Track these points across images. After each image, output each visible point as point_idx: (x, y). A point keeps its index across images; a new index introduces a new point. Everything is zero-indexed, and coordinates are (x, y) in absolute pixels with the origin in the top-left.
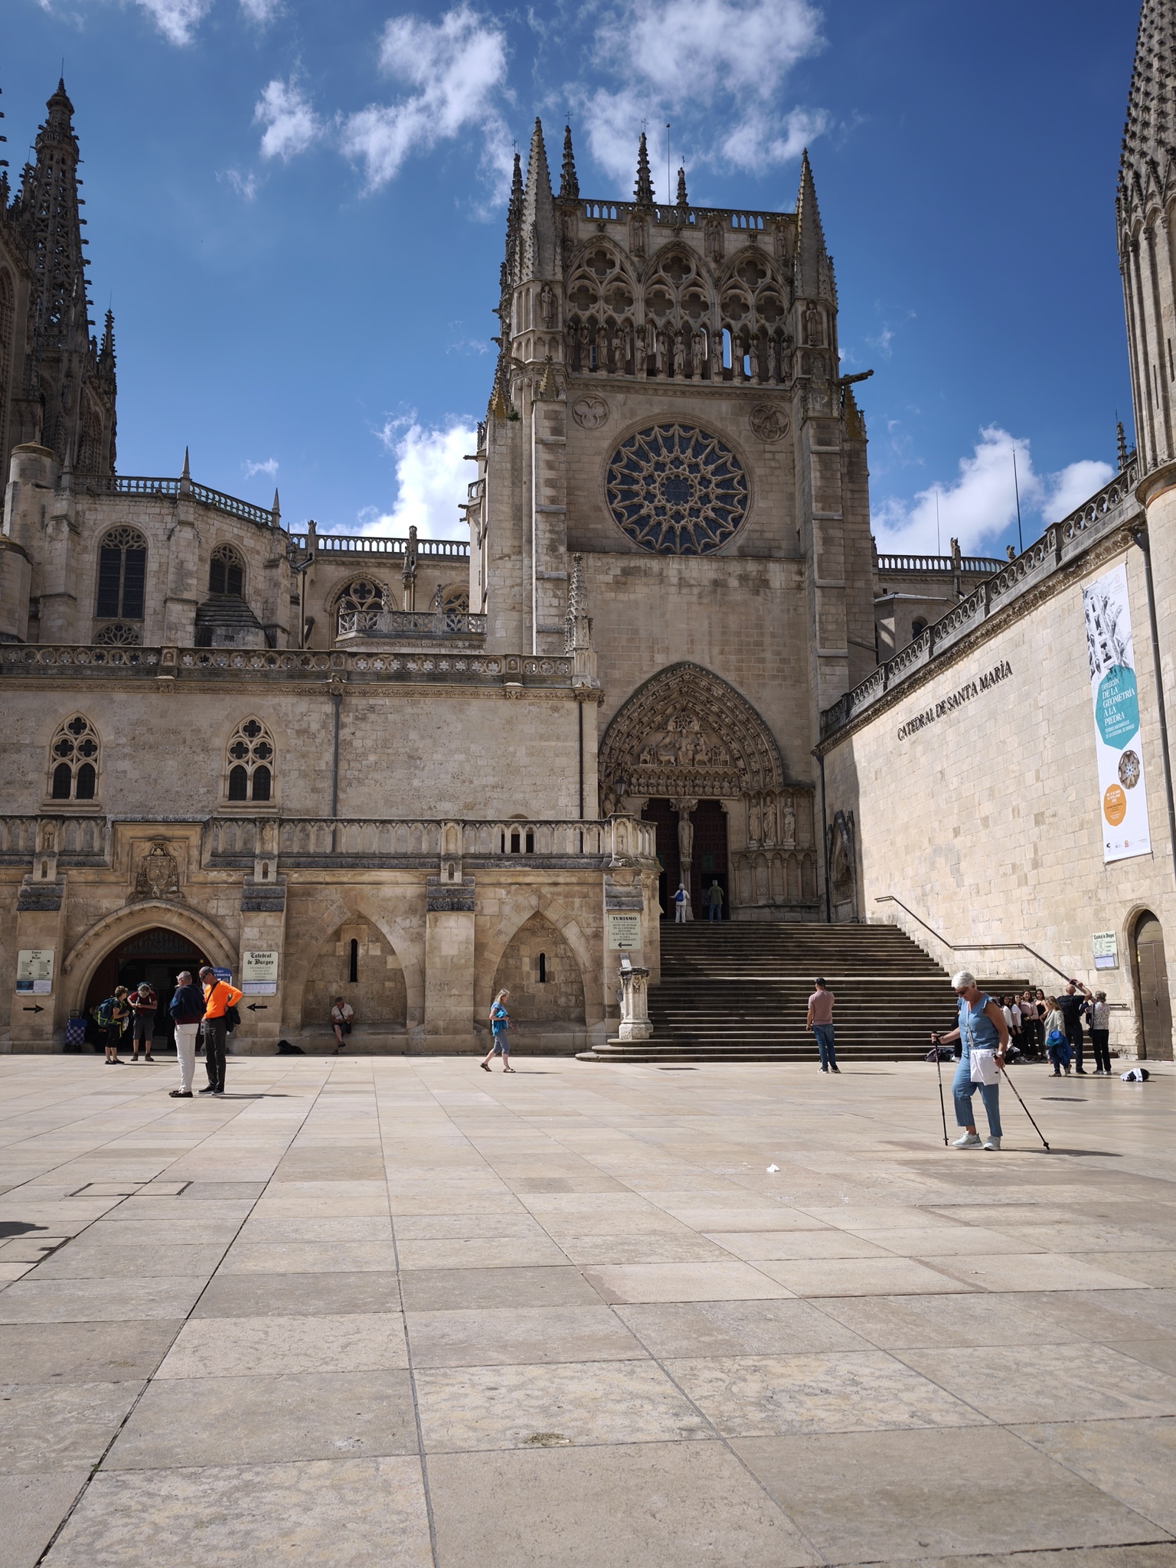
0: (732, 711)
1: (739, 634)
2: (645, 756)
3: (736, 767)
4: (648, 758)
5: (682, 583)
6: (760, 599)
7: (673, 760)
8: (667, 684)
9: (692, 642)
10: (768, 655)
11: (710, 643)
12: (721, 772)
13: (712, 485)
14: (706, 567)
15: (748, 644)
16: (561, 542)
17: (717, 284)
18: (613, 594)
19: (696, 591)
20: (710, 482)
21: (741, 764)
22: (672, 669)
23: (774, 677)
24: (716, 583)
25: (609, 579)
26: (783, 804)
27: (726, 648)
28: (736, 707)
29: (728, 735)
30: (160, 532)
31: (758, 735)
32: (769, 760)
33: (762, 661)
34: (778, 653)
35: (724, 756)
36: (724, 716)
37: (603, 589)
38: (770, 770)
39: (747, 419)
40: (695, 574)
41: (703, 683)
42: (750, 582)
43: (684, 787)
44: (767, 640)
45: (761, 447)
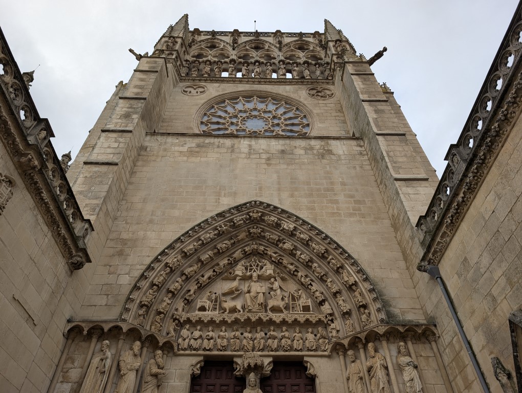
0: (307, 245)
1: (308, 183)
2: (203, 301)
3: (321, 312)
4: (207, 304)
5: (251, 151)
6: (324, 161)
7: (239, 307)
8: (231, 221)
9: (260, 189)
10: (341, 198)
11: (279, 190)
12: (302, 319)
13: (282, 120)
14: (274, 143)
15: (319, 190)
16: (136, 113)
17: (280, 50)
18: (185, 158)
19: (264, 156)
20: (280, 119)
21: (326, 308)
22: (238, 208)
23: (351, 215)
24: (283, 152)
25: (185, 149)
26: (394, 353)
27: (296, 193)
28: (311, 239)
29: (306, 276)
31: (342, 267)
32: (361, 294)
33: (336, 202)
34: (352, 196)
35: (304, 300)
36: (299, 253)
37: (177, 154)
38: (365, 307)
39: (304, 92)
40: (263, 147)
41: (273, 218)
42: (315, 152)
43: (253, 339)
44: (338, 187)
45: (316, 101)
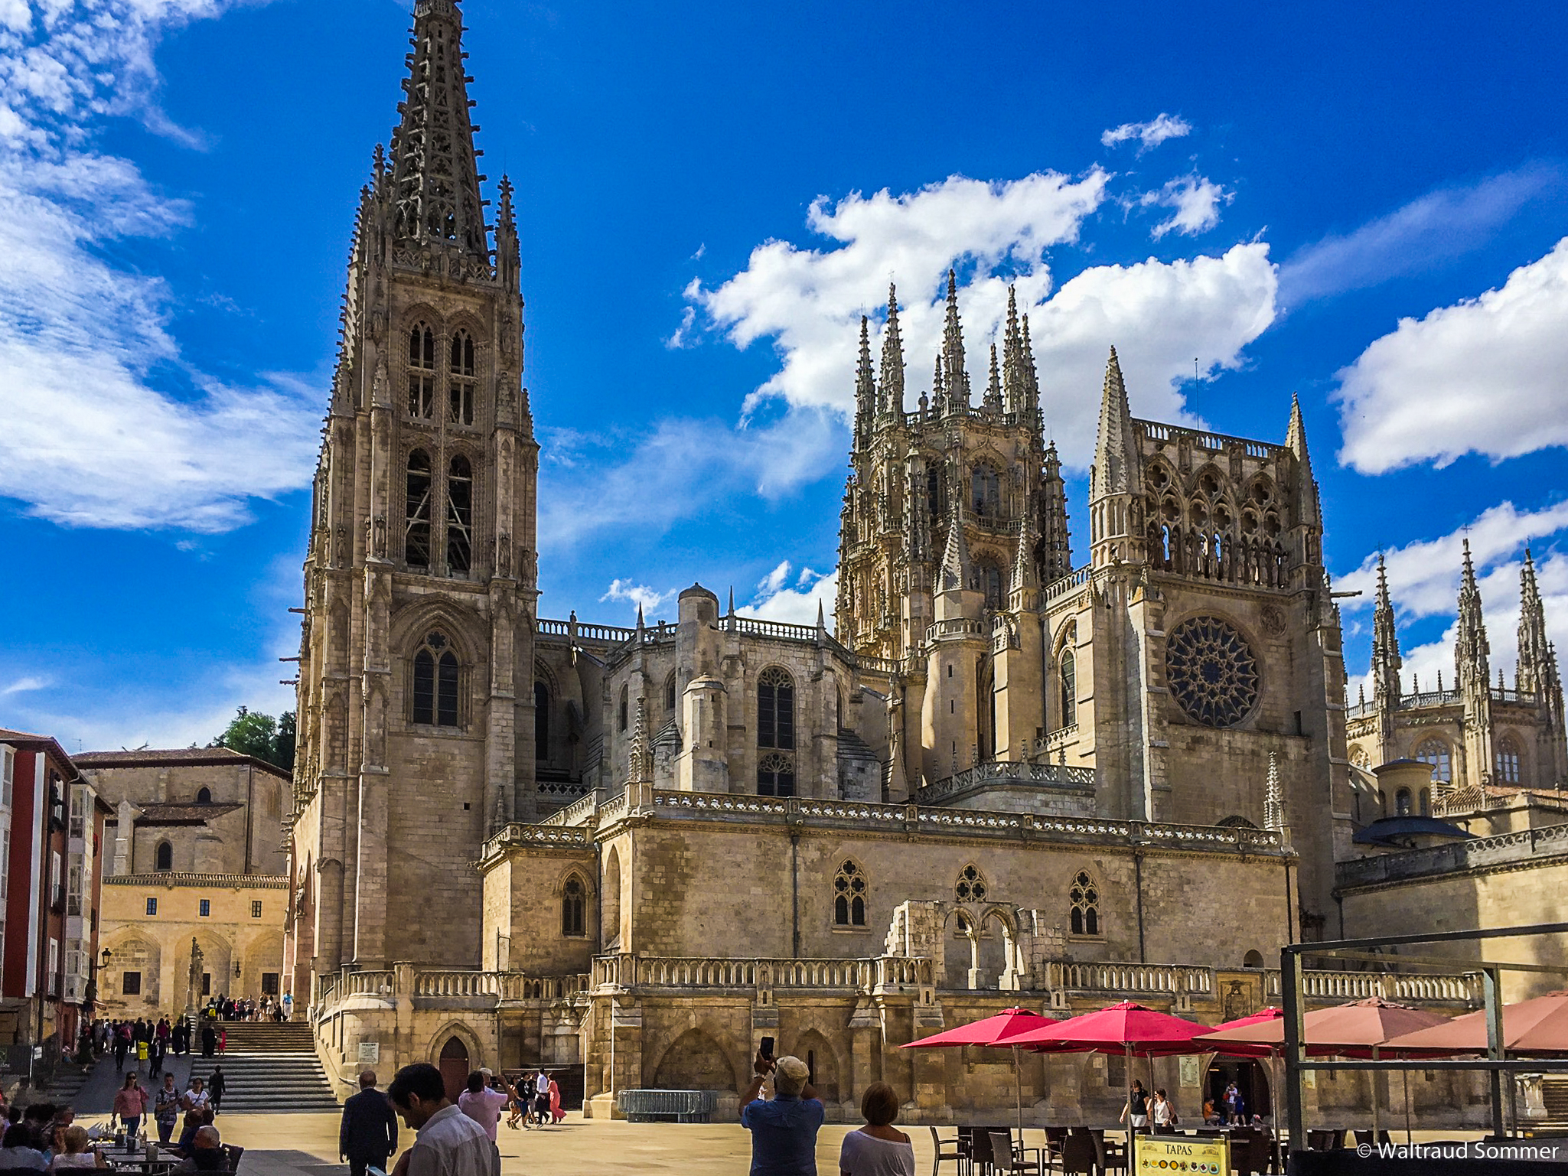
5: (1232, 750)
13: (1235, 669)
14: (1240, 738)
16: (1165, 717)
18: (1189, 758)
25: (1185, 745)
30: (805, 674)
37: (1180, 754)
